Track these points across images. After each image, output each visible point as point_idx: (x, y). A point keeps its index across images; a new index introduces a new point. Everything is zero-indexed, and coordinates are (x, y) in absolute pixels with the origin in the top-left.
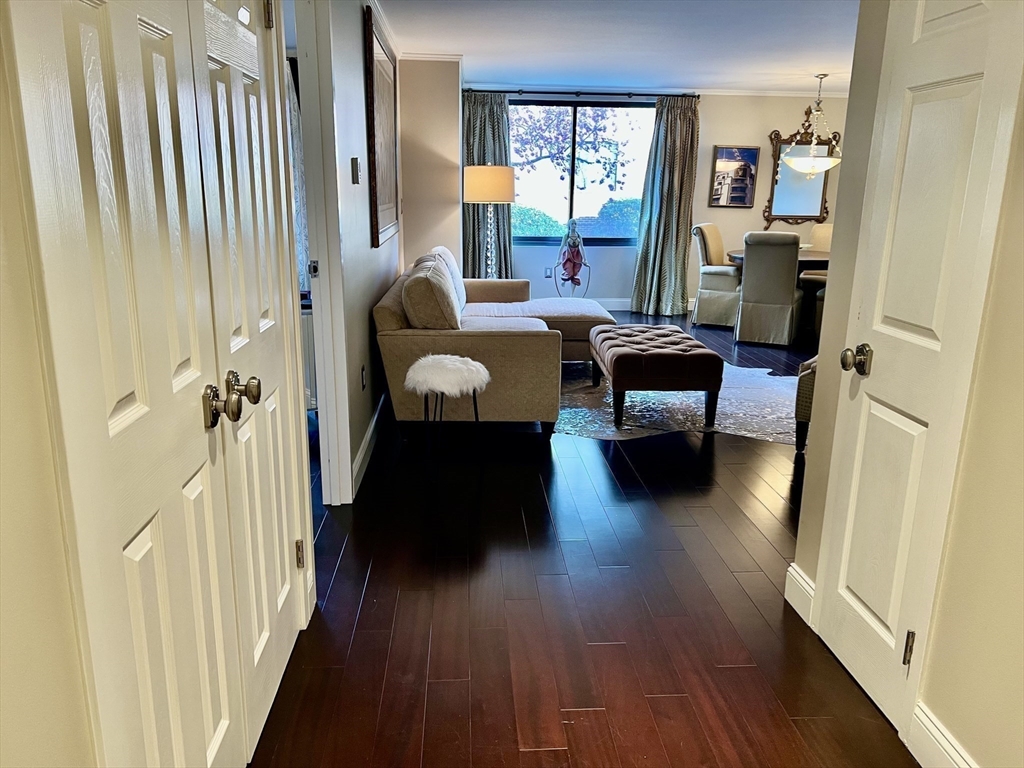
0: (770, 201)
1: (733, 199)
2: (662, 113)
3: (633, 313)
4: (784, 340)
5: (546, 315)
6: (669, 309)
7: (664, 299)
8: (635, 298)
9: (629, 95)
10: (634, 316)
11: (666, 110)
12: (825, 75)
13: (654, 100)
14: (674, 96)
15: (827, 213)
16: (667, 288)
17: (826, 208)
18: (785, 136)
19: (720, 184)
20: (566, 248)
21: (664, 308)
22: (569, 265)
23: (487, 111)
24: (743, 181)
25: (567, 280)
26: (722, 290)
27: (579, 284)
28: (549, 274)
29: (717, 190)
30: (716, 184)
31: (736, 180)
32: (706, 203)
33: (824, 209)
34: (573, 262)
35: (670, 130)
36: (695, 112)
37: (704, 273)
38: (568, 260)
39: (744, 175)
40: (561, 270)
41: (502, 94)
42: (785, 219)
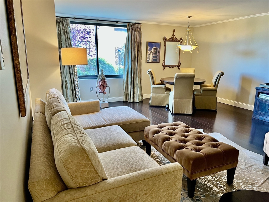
0: (164, 60)
1: (153, 60)
2: (129, 29)
3: (124, 102)
4: (190, 112)
5: (118, 122)
6: (138, 100)
7: (135, 96)
8: (125, 97)
9: (117, 22)
10: (125, 103)
11: (130, 28)
12: (191, 17)
13: (126, 24)
14: (133, 23)
15: (180, 64)
16: (136, 93)
17: (180, 62)
18: (168, 39)
19: (149, 55)
20: (100, 80)
21: (136, 99)
22: (102, 87)
23: (61, 25)
24: (156, 54)
25: (102, 93)
26: (160, 93)
27: (106, 93)
28: (92, 90)
29: (149, 57)
30: (148, 55)
31: (154, 53)
32: (145, 62)
33: (180, 63)
34: (103, 85)
35: (133, 35)
36: (140, 29)
37: (153, 88)
38: (101, 85)
39: (156, 52)
40: (98, 89)
41: (67, 19)
42: (169, 66)
